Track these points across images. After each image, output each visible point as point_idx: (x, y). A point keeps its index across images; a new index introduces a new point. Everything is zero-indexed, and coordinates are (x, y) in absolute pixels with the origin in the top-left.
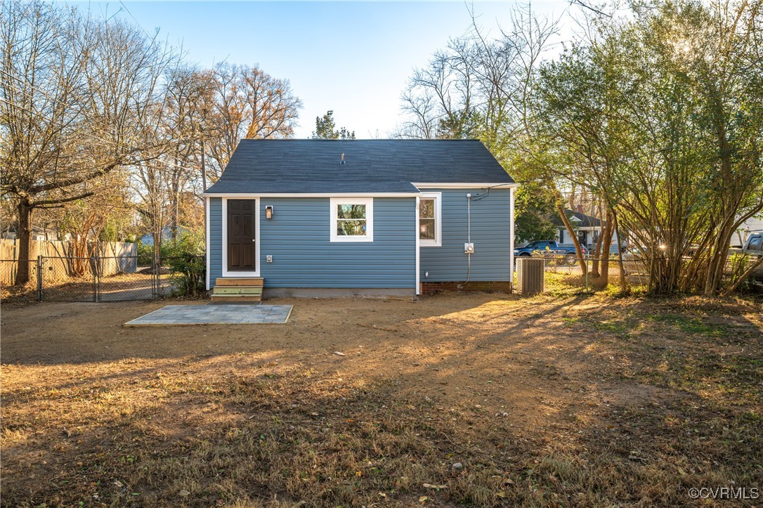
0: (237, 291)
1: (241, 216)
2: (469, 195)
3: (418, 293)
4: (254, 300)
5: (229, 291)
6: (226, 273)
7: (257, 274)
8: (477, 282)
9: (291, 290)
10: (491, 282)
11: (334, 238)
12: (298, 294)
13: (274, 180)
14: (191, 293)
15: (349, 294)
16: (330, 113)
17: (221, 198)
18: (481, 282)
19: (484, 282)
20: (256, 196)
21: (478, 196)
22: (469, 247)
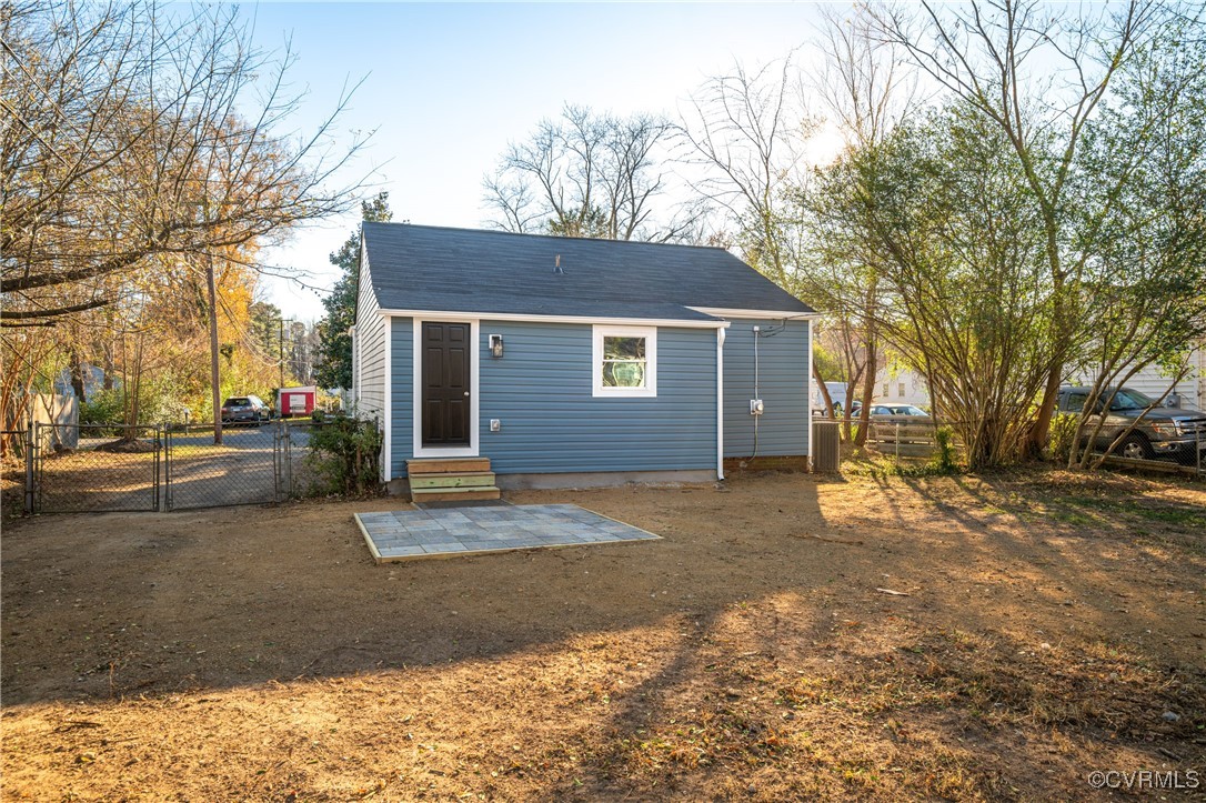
0: (452, 482)
1: (445, 348)
2: (756, 328)
3: (721, 476)
4: (489, 497)
5: (438, 482)
6: (419, 451)
7: (473, 451)
8: (766, 457)
9: (530, 478)
10: (784, 457)
11: (600, 390)
12: (542, 484)
14: (353, 487)
15: (617, 482)
16: (383, 196)
17: (411, 318)
18: (770, 457)
19: (775, 457)
20: (473, 318)
21: (770, 328)
22: (758, 405)
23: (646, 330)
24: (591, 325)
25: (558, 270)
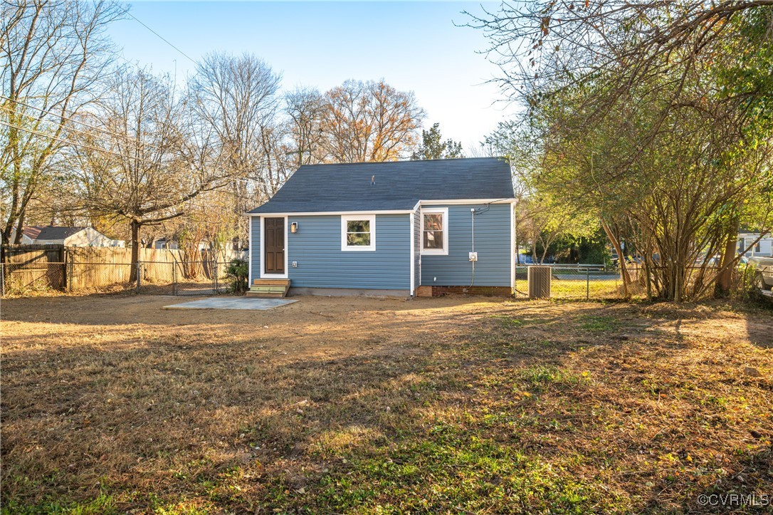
0: (267, 289)
1: (275, 229)
2: (472, 210)
3: (412, 294)
5: (261, 288)
6: (263, 275)
7: (285, 276)
8: (481, 287)
9: (311, 289)
10: (494, 287)
11: (345, 247)
12: (317, 293)
13: (310, 201)
14: (239, 290)
15: (356, 293)
16: (436, 126)
17: (259, 217)
18: (484, 287)
19: (487, 287)
20: (285, 215)
21: (479, 211)
22: (473, 256)
23: (370, 216)
24: (340, 215)
25: (373, 184)
